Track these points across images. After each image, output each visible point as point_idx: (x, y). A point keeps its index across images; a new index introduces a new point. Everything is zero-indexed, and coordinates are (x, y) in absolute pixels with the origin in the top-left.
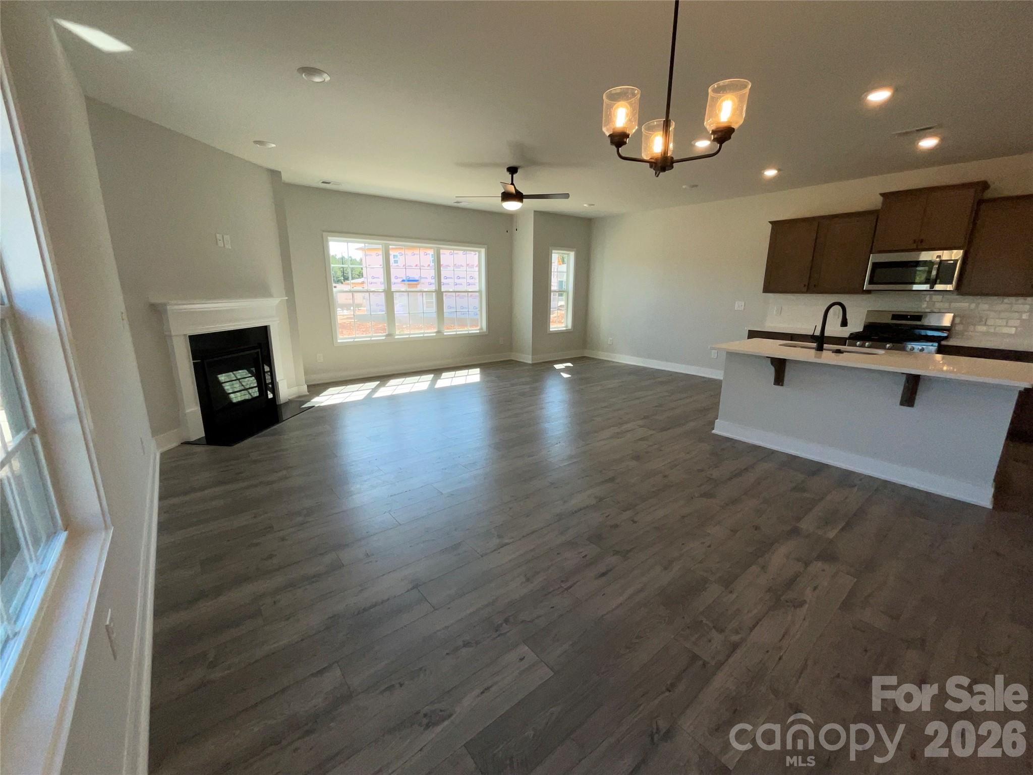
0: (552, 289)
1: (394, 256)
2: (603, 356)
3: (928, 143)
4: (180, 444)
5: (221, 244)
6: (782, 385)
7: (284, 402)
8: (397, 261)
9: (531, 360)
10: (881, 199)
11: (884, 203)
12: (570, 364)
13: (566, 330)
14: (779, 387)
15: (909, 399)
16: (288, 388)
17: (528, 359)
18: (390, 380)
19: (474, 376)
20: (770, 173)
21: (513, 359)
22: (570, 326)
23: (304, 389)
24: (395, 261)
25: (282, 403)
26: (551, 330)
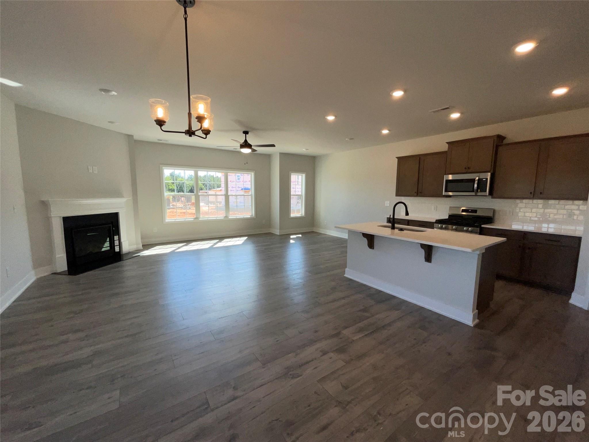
0: (291, 194)
1: (238, 176)
2: (322, 231)
3: (455, 116)
4: (51, 273)
5: (91, 171)
6: (373, 249)
7: (124, 253)
8: (239, 178)
9: (279, 233)
10: (447, 145)
11: (449, 148)
12: (300, 236)
13: (301, 216)
14: (372, 249)
15: (428, 258)
16: (129, 246)
17: (277, 232)
18: (192, 242)
19: (240, 241)
20: (385, 132)
21: (271, 232)
22: (303, 215)
23: (141, 247)
24: (238, 178)
25: (123, 253)
26: (291, 216)
